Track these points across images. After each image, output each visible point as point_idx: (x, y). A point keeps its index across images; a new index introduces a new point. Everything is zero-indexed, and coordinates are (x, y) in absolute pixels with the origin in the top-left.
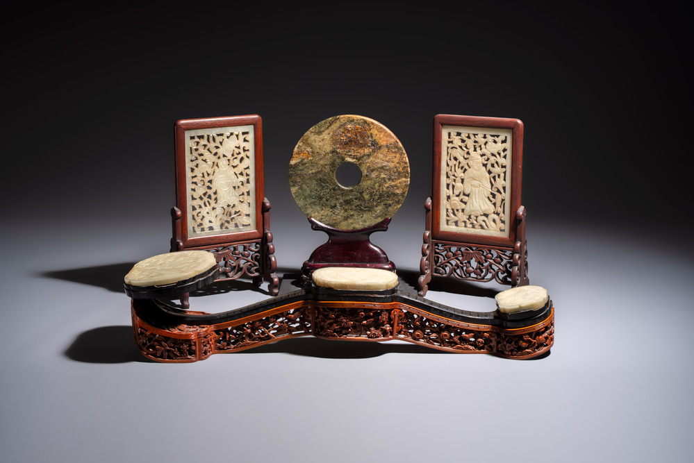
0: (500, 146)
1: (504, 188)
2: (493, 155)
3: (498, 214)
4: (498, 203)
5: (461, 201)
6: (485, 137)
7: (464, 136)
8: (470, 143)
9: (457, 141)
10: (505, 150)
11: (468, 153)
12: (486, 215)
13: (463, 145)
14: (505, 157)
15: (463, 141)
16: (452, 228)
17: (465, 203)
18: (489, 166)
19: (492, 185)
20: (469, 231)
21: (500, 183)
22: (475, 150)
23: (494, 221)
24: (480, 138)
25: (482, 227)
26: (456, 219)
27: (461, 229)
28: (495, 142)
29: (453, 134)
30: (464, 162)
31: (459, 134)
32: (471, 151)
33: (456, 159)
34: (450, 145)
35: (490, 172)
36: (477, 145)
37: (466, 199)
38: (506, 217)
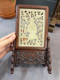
0: (40, 16)
1: (42, 30)
2: (38, 19)
3: (40, 39)
4: (40, 35)
5: (27, 35)
6: (35, 12)
7: (28, 12)
8: (30, 15)
9: (25, 14)
10: (42, 17)
11: (29, 18)
12: (35, 40)
13: (27, 15)
14: (42, 19)
15: (27, 14)
16: (23, 45)
17: (28, 36)
18: (37, 23)
19: (38, 29)
20: (29, 46)
21: (41, 28)
22: (32, 17)
23: (38, 42)
24: (33, 13)
25: (34, 44)
26: (25, 42)
27: (26, 45)
28: (39, 14)
29: (24, 12)
30: (27, 22)
31: (26, 12)
32: (30, 17)
33: (24, 20)
34: (22, 16)
35: (37, 25)
36: (33, 15)
37: (28, 35)
38: (43, 40)
